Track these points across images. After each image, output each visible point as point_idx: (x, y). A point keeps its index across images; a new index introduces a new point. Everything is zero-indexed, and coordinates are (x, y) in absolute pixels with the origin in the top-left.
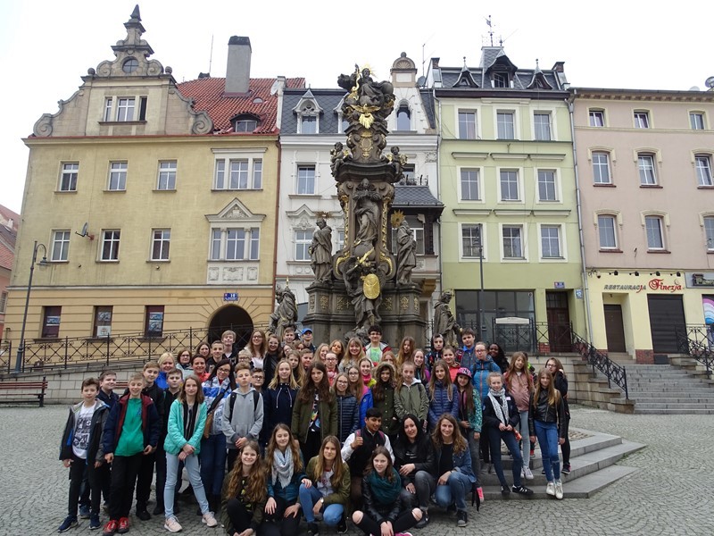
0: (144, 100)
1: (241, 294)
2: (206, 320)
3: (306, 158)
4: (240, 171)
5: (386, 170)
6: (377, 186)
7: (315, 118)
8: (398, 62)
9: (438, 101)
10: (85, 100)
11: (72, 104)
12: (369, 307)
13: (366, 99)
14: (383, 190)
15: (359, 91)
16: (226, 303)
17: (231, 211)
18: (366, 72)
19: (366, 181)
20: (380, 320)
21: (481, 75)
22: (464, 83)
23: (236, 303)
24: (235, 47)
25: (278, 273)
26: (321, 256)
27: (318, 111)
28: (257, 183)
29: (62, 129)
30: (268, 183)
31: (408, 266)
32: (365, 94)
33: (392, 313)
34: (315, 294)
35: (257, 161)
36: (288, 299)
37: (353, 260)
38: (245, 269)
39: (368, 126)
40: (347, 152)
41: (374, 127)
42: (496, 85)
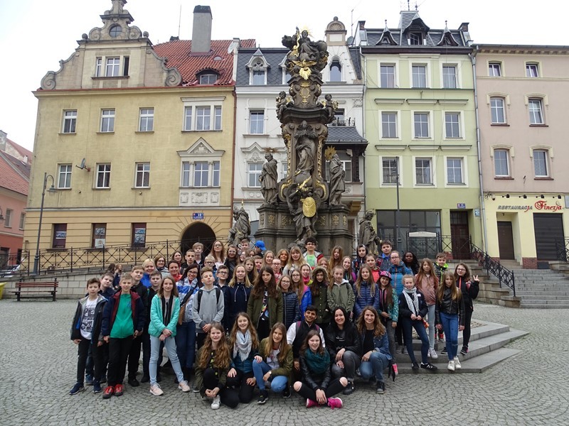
0: (127, 59)
1: (206, 213)
2: (179, 234)
3: (257, 104)
4: (204, 116)
5: (321, 114)
6: (314, 126)
7: (263, 72)
8: (331, 25)
9: (364, 57)
10: (80, 59)
11: (70, 63)
12: (307, 223)
13: (305, 55)
14: (319, 130)
15: (299, 49)
16: (194, 221)
17: (197, 148)
18: (305, 33)
19: (304, 123)
20: (316, 233)
21: (399, 34)
22: (385, 42)
23: (202, 221)
24: (199, 15)
25: (235, 197)
26: (269, 183)
27: (266, 66)
28: (218, 125)
29: (63, 84)
30: (226, 125)
31: (338, 191)
32: (304, 52)
33: (325, 228)
34: (264, 213)
35: (218, 108)
36: (243, 217)
37: (295, 186)
38: (209, 194)
39: (306, 78)
40: (289, 99)
41: (312, 78)
42: (412, 43)
